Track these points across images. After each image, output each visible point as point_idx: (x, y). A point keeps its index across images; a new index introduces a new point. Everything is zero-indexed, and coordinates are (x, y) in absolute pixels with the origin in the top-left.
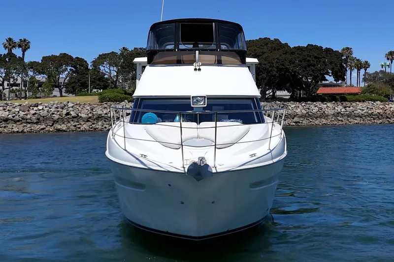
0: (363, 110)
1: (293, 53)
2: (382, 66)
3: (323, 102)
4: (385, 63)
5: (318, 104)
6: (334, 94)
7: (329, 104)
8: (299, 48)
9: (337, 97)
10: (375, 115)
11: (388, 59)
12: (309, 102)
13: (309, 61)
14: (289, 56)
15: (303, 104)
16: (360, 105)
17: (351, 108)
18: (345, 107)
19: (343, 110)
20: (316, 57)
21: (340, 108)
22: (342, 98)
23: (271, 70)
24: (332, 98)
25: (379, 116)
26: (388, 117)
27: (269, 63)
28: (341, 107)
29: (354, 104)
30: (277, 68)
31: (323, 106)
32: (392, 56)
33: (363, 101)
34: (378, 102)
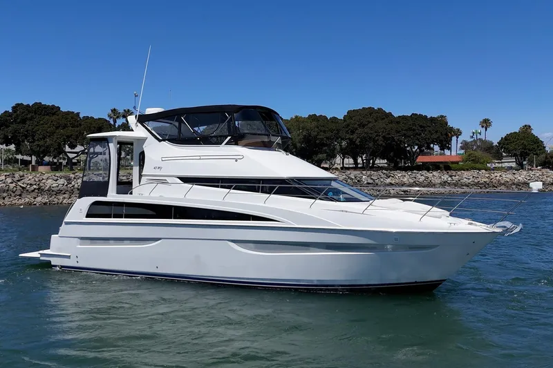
0: (469, 179)
1: (398, 123)
2: (473, 133)
3: (428, 171)
4: (476, 131)
5: (424, 172)
6: (437, 162)
7: (435, 173)
8: (404, 118)
9: (441, 165)
10: (481, 184)
11: (483, 127)
12: (415, 171)
13: (414, 130)
14: (394, 125)
15: (409, 173)
16: (466, 174)
17: (457, 177)
18: (451, 176)
19: (450, 179)
20: (421, 126)
21: (445, 177)
22: (446, 167)
23: (378, 140)
24: (436, 166)
25: (486, 185)
26: (495, 186)
27: (376, 132)
28: (447, 176)
29: (459, 173)
30: (384, 137)
31: (429, 175)
32: (486, 123)
33: (467, 170)
34: (483, 171)
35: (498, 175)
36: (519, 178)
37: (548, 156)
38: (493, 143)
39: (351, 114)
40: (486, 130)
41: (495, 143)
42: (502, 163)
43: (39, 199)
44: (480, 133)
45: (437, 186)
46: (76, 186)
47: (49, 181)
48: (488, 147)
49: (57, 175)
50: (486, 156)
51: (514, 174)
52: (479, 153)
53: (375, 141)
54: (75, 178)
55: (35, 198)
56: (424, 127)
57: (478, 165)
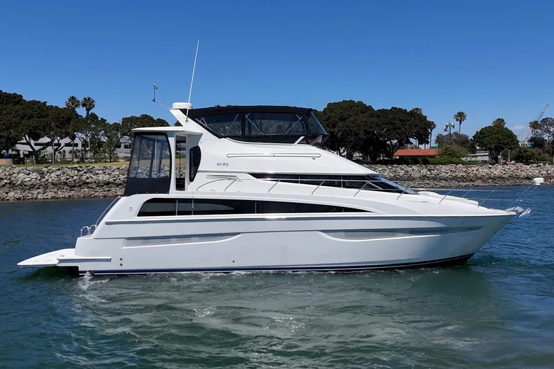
0: (447, 173)
1: (378, 116)
2: (447, 126)
3: (408, 165)
4: (450, 124)
5: (404, 166)
6: (415, 156)
7: (414, 167)
8: (383, 111)
9: (419, 160)
10: (459, 178)
11: (457, 120)
12: (395, 165)
13: (394, 124)
14: (374, 119)
15: (390, 167)
16: (444, 168)
17: (436, 171)
18: (430, 170)
19: (429, 173)
20: (401, 121)
21: (424, 171)
22: (424, 161)
23: (359, 133)
24: (414, 160)
25: (463, 179)
26: (471, 180)
27: (357, 126)
28: (426, 170)
29: (437, 167)
30: (365, 131)
31: (409, 169)
32: (461, 117)
33: (445, 164)
34: (461, 165)
35: (475, 169)
36: (495, 172)
37: (522, 151)
38: (468, 137)
39: (331, 107)
40: (460, 123)
41: (471, 137)
42: (476, 156)
43: (11, 194)
44: (453, 126)
45: (417, 180)
46: (50, 180)
47: (21, 175)
48: (462, 141)
49: (28, 168)
50: (463, 150)
51: (490, 168)
52: (455, 147)
53: (356, 135)
54: (48, 172)
55: (7, 193)
56: (404, 121)
57: (454, 159)
